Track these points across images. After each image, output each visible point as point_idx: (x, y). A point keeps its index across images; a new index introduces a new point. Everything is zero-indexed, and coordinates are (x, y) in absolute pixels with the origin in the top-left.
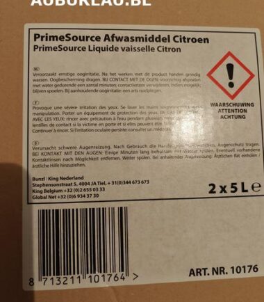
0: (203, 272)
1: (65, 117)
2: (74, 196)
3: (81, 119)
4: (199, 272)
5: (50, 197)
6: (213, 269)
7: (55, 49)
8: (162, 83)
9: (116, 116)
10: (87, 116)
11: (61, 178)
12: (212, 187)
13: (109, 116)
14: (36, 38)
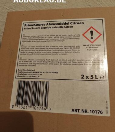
0: (77, 111)
1: (31, 50)
2: (31, 77)
3: (36, 50)
4: (76, 110)
5: (23, 76)
6: (82, 110)
7: (30, 29)
8: (65, 38)
9: (48, 49)
10: (38, 49)
11: (28, 70)
12: (82, 76)
13: (46, 49)
14: (25, 26)
